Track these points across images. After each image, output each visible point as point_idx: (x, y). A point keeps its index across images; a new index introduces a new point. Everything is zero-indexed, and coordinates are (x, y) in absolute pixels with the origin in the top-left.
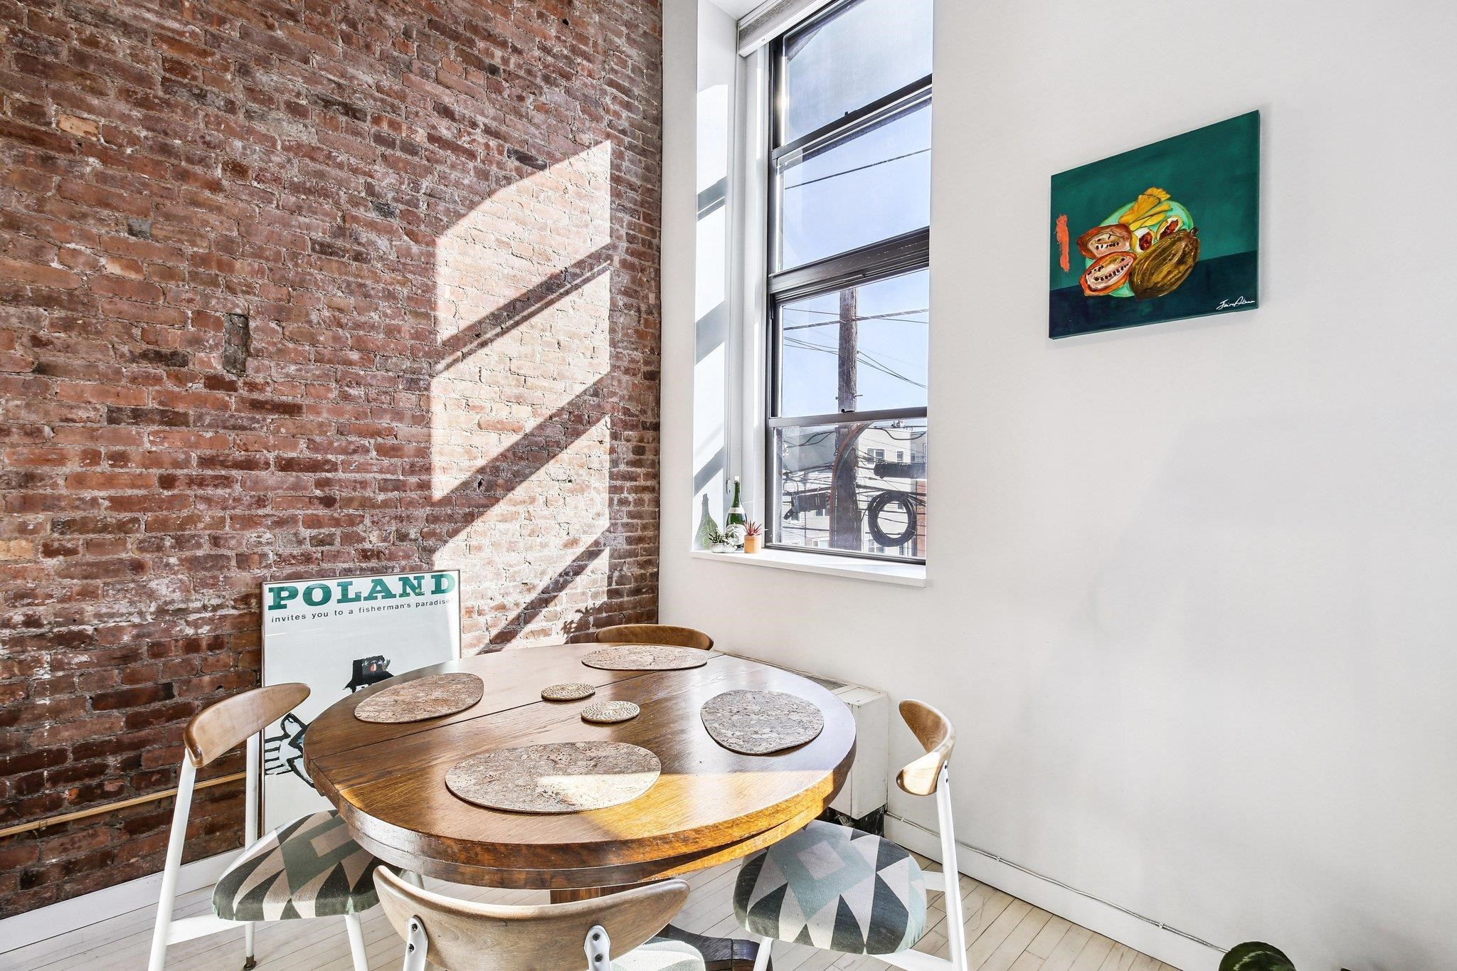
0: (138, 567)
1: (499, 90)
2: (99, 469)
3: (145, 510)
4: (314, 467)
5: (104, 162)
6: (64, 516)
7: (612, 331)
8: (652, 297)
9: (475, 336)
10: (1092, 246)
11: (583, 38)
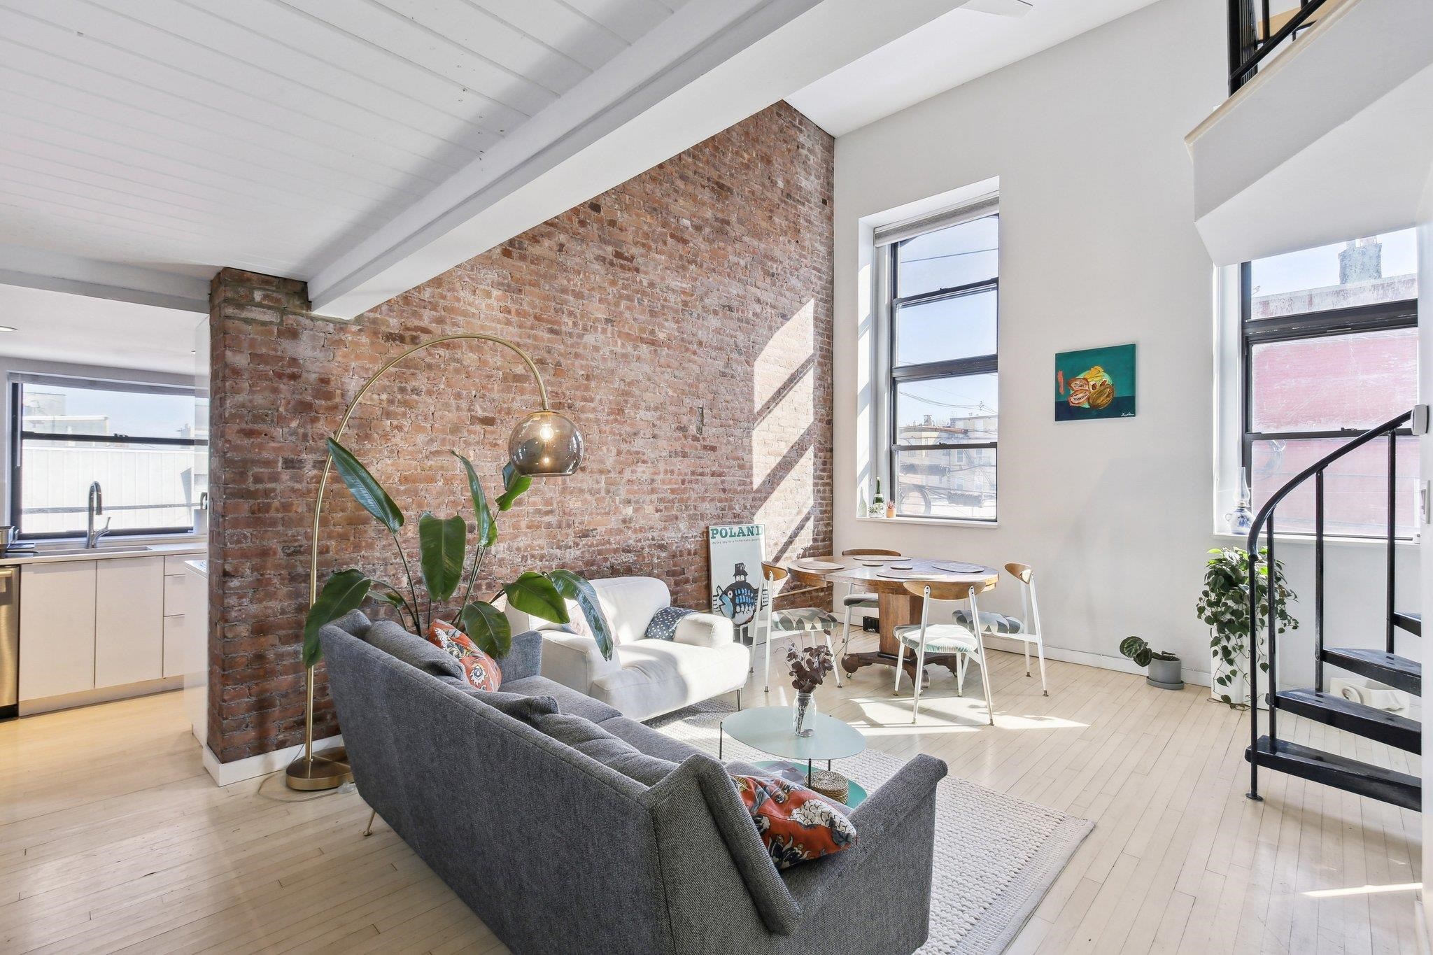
0: (677, 518)
1: (775, 285)
2: (667, 477)
3: (678, 494)
5: (668, 349)
6: (661, 496)
7: (814, 399)
8: (829, 379)
9: (767, 407)
10: (1073, 385)
11: (803, 248)
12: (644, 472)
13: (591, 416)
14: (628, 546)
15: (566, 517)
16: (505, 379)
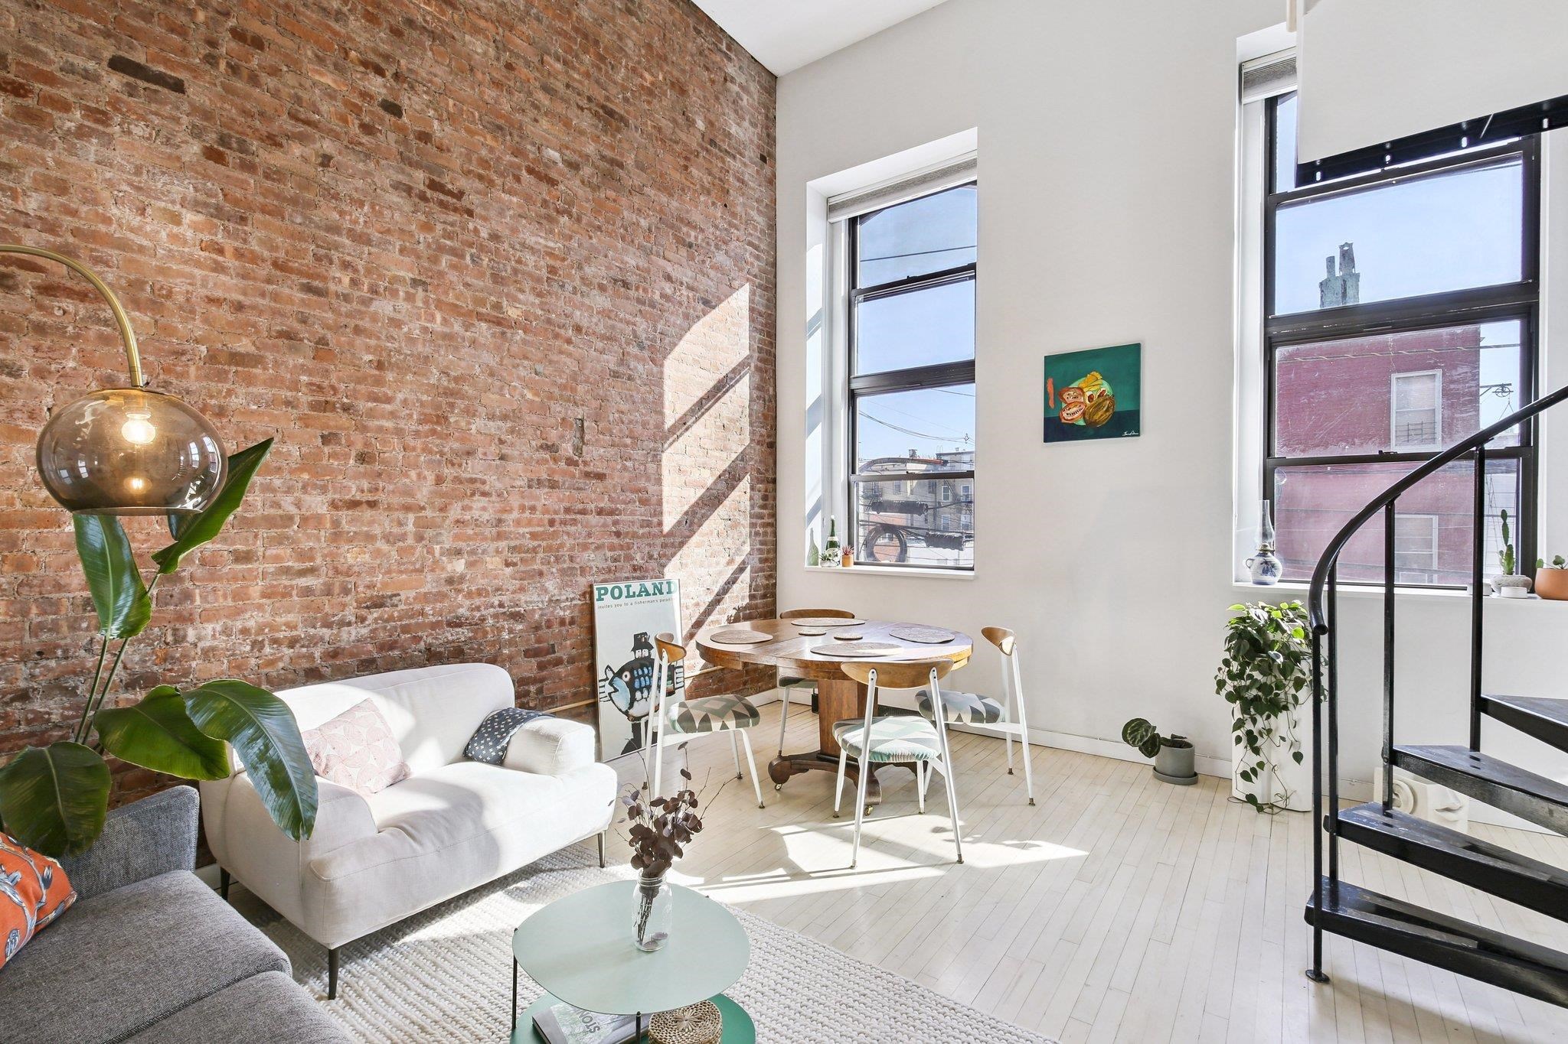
0: (541, 574)
1: (693, 259)
2: (525, 515)
3: (543, 540)
4: (611, 513)
6: (513, 543)
7: (750, 415)
8: (771, 389)
9: (683, 424)
10: (1065, 396)
11: (734, 215)
12: (484, 509)
13: (388, 424)
14: (457, 618)
15: (341, 578)
16: (212, 358)
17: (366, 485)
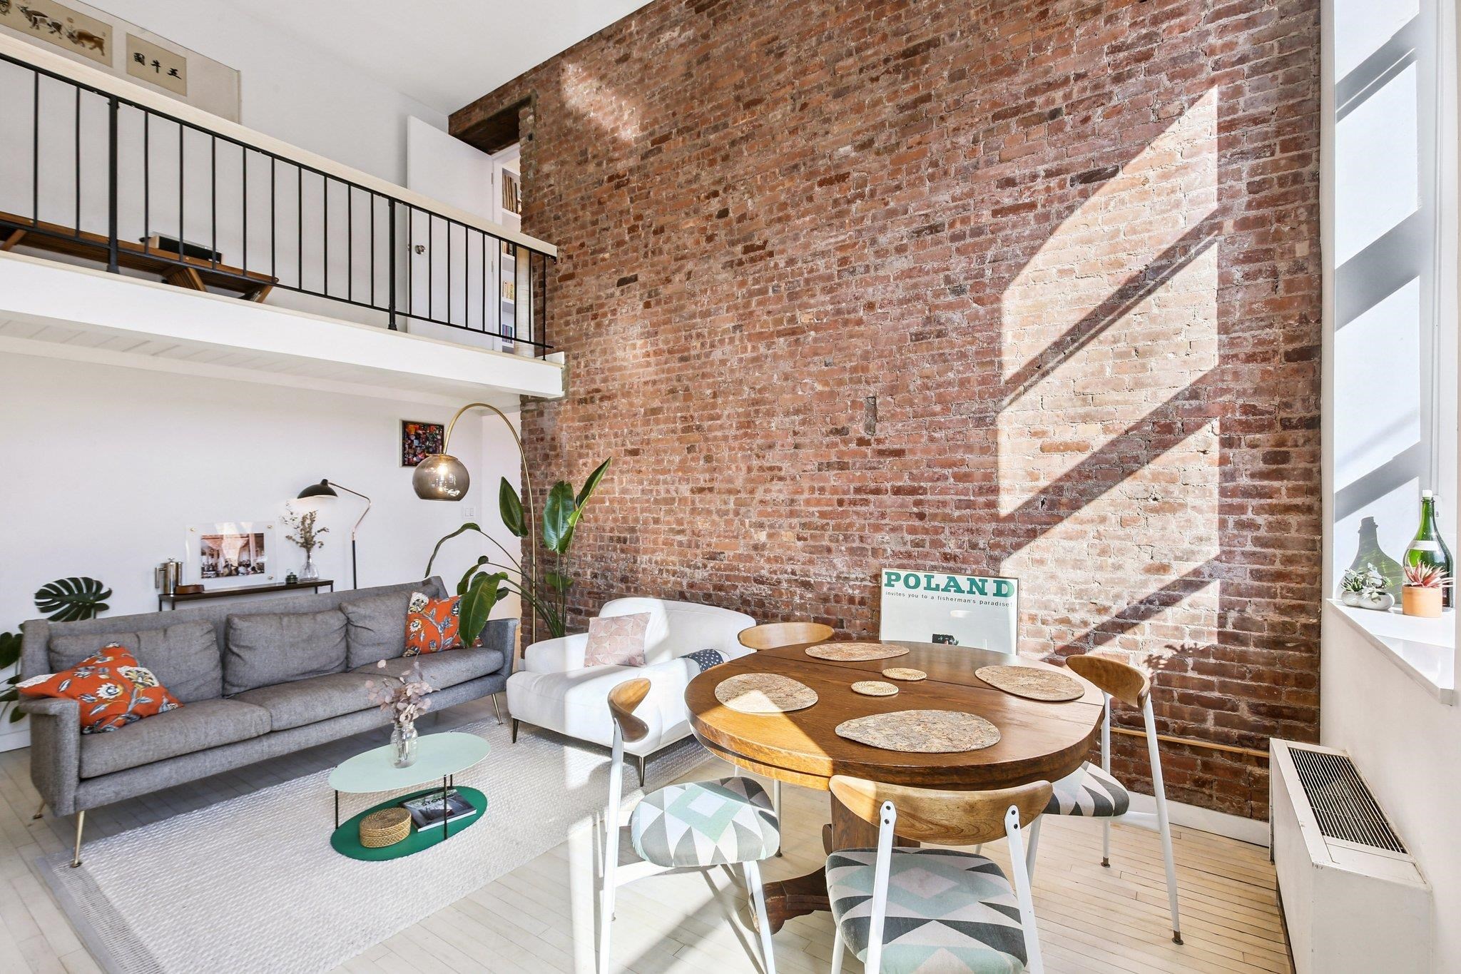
0: (829, 550)
1: (1061, 129)
2: (814, 496)
4: (913, 491)
5: (816, 331)
6: (803, 521)
7: (1223, 314)
9: (1037, 368)
12: (780, 491)
13: (719, 434)
14: (761, 577)
15: (696, 538)
17: (707, 476)
